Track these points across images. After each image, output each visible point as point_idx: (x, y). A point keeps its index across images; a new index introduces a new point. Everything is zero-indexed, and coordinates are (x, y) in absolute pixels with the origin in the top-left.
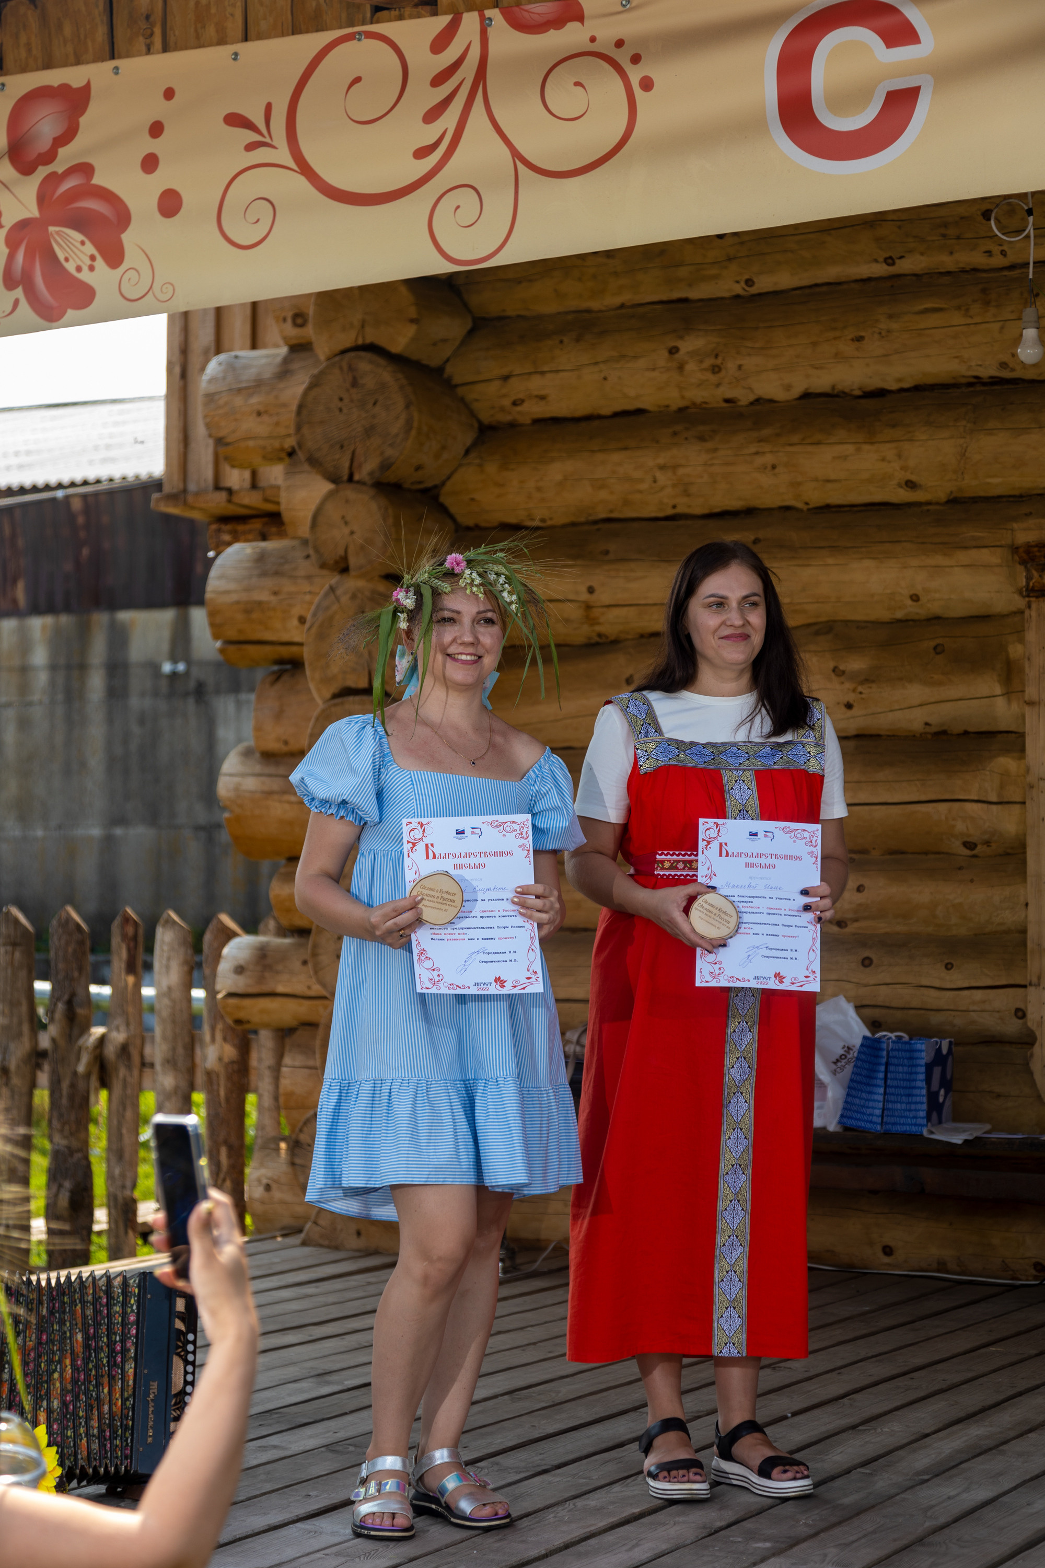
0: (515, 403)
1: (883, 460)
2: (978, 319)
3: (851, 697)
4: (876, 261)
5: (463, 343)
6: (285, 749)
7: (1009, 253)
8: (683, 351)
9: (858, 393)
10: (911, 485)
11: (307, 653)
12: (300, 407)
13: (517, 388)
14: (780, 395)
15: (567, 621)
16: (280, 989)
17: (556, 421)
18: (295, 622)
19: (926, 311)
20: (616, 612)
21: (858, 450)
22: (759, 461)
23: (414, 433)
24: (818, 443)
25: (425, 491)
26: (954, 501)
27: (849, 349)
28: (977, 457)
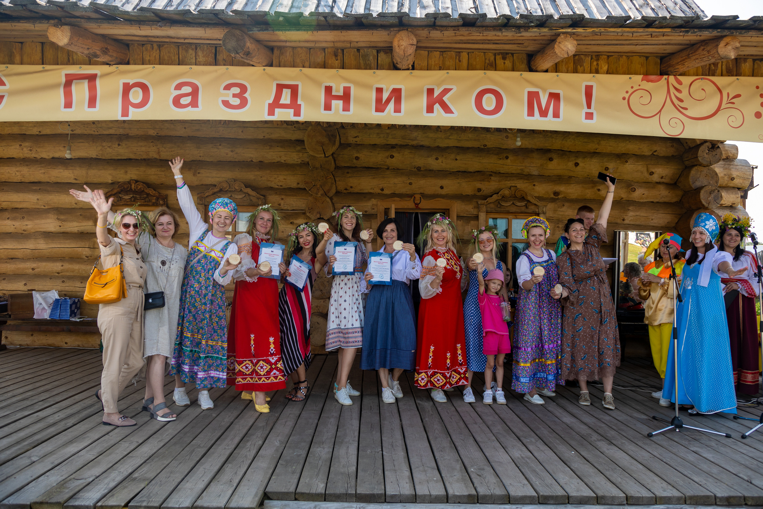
3: (60, 224)
8: (23, 145)
10: (75, 179)
14: (47, 157)
20: (5, 203)
22: (41, 171)
27: (62, 149)
28: (90, 174)
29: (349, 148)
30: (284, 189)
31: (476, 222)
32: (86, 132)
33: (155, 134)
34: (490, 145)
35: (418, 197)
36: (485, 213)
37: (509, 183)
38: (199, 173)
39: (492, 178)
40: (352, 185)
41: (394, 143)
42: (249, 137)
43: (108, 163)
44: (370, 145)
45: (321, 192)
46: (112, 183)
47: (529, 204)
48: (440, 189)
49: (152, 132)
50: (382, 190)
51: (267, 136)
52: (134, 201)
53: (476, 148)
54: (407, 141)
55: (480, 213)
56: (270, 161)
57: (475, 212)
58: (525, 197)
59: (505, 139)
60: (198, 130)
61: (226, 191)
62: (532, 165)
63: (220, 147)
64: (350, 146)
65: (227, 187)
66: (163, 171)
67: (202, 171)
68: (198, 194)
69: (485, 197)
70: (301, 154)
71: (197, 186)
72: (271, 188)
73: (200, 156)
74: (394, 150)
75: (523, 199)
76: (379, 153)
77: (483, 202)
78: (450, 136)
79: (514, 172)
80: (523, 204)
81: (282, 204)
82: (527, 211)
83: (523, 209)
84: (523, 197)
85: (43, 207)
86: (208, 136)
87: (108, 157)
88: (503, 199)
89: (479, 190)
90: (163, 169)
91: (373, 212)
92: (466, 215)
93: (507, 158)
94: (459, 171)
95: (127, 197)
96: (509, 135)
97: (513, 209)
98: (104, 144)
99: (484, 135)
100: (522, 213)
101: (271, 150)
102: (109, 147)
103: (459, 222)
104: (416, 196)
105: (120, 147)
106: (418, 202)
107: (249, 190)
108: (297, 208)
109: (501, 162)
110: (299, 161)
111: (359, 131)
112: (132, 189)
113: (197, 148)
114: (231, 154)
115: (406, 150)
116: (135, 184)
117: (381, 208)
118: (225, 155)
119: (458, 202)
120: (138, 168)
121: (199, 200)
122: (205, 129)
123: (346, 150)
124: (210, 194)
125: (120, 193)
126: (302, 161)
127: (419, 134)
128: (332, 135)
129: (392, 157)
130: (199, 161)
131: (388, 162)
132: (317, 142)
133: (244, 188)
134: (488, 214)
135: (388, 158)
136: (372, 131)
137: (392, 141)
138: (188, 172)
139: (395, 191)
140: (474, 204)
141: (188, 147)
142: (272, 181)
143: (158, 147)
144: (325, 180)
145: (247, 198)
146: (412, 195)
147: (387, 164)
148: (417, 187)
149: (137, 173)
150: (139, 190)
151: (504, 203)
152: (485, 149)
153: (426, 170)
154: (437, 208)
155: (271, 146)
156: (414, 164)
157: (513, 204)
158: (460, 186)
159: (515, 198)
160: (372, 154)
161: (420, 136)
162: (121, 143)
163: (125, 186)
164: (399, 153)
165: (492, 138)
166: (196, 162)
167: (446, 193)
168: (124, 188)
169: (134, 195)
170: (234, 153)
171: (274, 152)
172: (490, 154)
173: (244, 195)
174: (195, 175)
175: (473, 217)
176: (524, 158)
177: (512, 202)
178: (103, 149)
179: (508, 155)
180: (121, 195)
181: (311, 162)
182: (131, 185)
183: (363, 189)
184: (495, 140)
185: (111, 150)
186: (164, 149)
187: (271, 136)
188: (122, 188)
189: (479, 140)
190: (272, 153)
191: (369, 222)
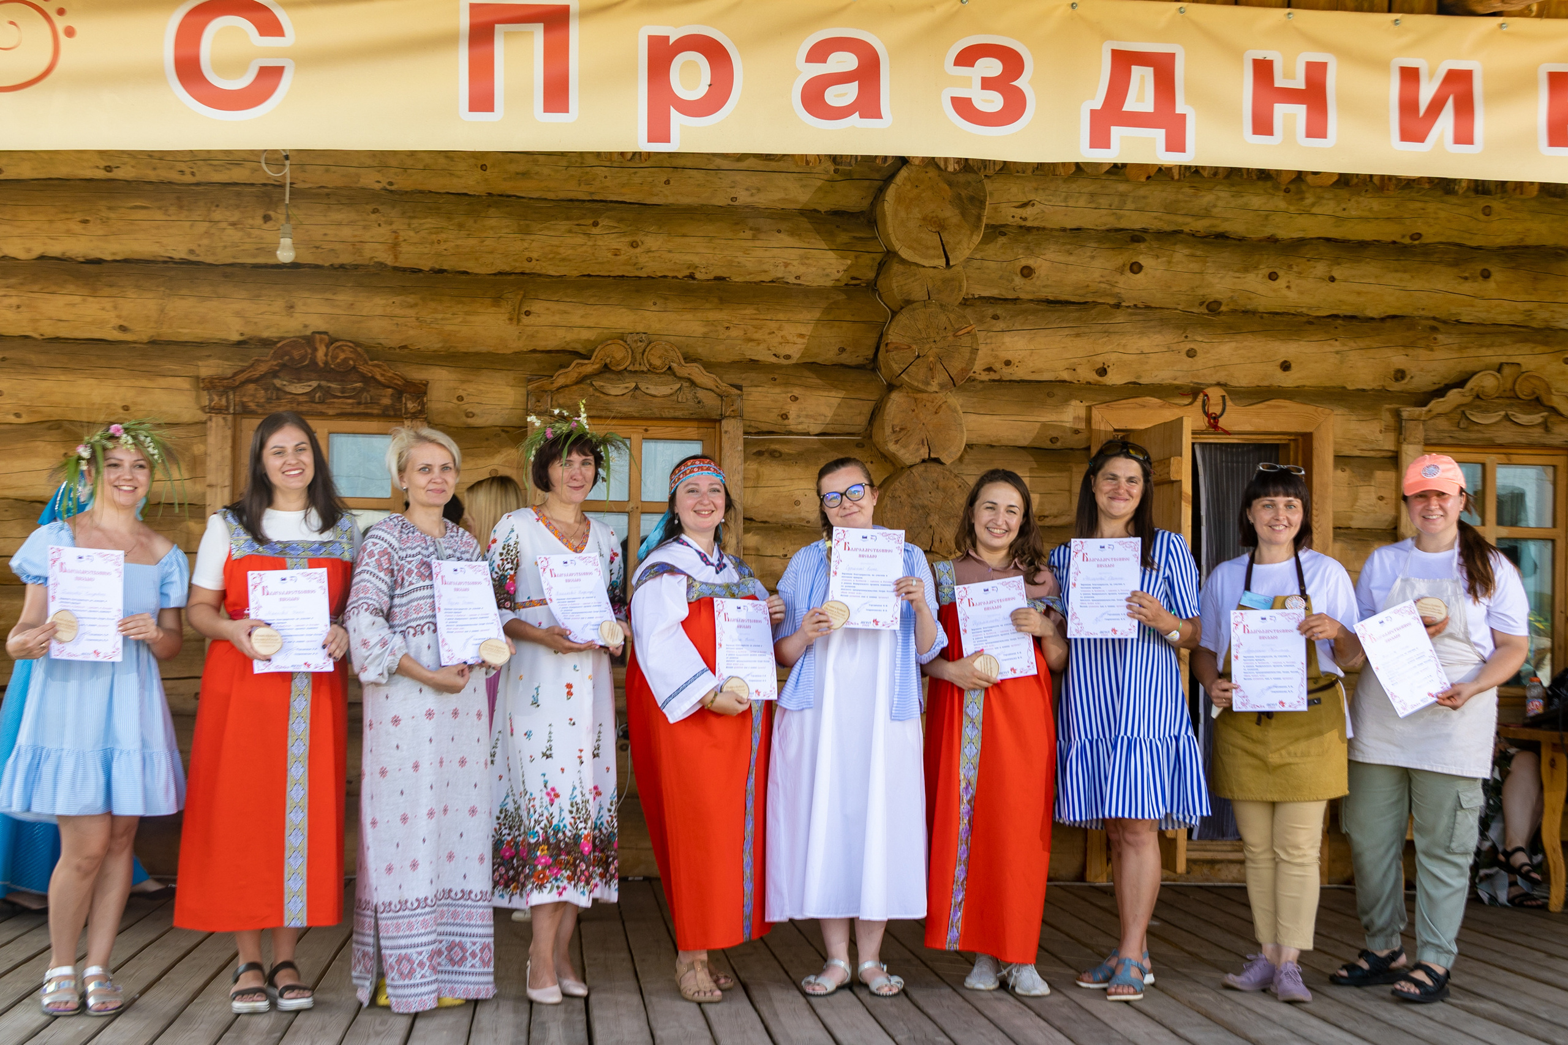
1: (103, 309)
2: (173, 218)
4: (98, 167)
7: (197, 174)
9: (81, 259)
10: (123, 329)
14: (21, 255)
19: (136, 207)
21: (84, 300)
22: (7, 301)
24: (54, 293)
26: (153, 343)
27: (77, 228)
28: (172, 314)
29: (1002, 240)
30: (797, 365)
31: (1391, 475)
32: (154, 178)
33: (384, 184)
34: (1431, 234)
35: (1215, 394)
36: (1420, 447)
37: (1490, 352)
38: (528, 313)
39: (1440, 337)
40: (1008, 356)
41: (1138, 226)
42: (686, 201)
43: (225, 276)
44: (1064, 230)
45: (941, 377)
46: (239, 343)
47: (1554, 418)
48: (1279, 372)
49: (371, 180)
50: (1102, 372)
51: (744, 198)
52: (319, 402)
53: (1387, 244)
54: (1180, 219)
55: (1405, 447)
56: (748, 278)
57: (1387, 443)
58: (1544, 398)
59: (1482, 217)
60: (525, 175)
61: (620, 372)
62: (1561, 300)
63: (595, 231)
64: (1004, 234)
65: (624, 358)
66: (411, 306)
67: (536, 307)
68: (529, 381)
69: (1423, 399)
70: (851, 255)
71: (516, 353)
72: (753, 365)
73: (530, 260)
74: (1142, 246)
75: (1537, 402)
76: (1093, 257)
77: (1417, 411)
78: (1313, 205)
79: (1503, 319)
80: (1537, 418)
81: (792, 415)
82: (1549, 440)
83: (1537, 434)
84: (1538, 400)
85: (12, 419)
86: (551, 196)
87: (224, 257)
88: (1478, 402)
89: (1400, 375)
90: (411, 299)
91: (1078, 440)
92: (1357, 453)
93: (1486, 275)
94: (1336, 316)
95: (295, 389)
96: (1497, 205)
97: (1506, 434)
98: (217, 215)
99: (1419, 205)
100: (1530, 446)
101: (758, 243)
102: (233, 224)
103: (1339, 472)
104: (1210, 391)
105: (270, 224)
106: (1215, 409)
107: (695, 371)
108: (838, 428)
109: (1467, 287)
110: (845, 278)
111: (1034, 184)
112: (316, 364)
113: (521, 232)
114: (628, 252)
115: (1178, 247)
116: (327, 346)
117: (1102, 428)
118: (609, 255)
119: (1339, 411)
120: (329, 296)
121: (534, 399)
122: (546, 171)
123: (992, 245)
124: (569, 382)
125: (275, 374)
126: (853, 278)
127: (1218, 198)
128: (972, 199)
129: (1135, 268)
130: (523, 273)
131: (1121, 285)
132: (924, 219)
133: (680, 364)
134: (1428, 448)
135: (1122, 273)
136: (1074, 186)
137: (1134, 220)
138: (493, 310)
139: (1139, 377)
140: (1387, 418)
141: (492, 228)
142: (758, 342)
143: (394, 227)
144: (951, 338)
145: (687, 394)
146: (1192, 388)
147: (1116, 290)
148: (1211, 364)
149: (327, 310)
150: (339, 365)
151: (1479, 415)
152: (1415, 246)
153: (1234, 311)
154: (1276, 430)
155: (757, 231)
156: (1201, 292)
157: (1507, 417)
158: (1342, 362)
159: (1513, 401)
160: (1072, 259)
161: (1220, 203)
162: (272, 213)
163: (296, 354)
164: (1158, 257)
165: (1442, 214)
166: (512, 277)
167: (1299, 383)
168: (292, 359)
169: (323, 383)
170: (638, 250)
171: (767, 248)
172: (1434, 263)
173: (678, 386)
174: (515, 318)
175: (1384, 457)
176: (1535, 278)
177: (1503, 413)
178: (213, 231)
179: (1487, 266)
180: (278, 382)
181: (897, 283)
182: (315, 350)
183: (1040, 371)
184: (1449, 221)
185: (240, 234)
186: (412, 233)
187: (755, 199)
188: (287, 358)
189: (1401, 218)
190: (760, 253)
191: (1064, 474)
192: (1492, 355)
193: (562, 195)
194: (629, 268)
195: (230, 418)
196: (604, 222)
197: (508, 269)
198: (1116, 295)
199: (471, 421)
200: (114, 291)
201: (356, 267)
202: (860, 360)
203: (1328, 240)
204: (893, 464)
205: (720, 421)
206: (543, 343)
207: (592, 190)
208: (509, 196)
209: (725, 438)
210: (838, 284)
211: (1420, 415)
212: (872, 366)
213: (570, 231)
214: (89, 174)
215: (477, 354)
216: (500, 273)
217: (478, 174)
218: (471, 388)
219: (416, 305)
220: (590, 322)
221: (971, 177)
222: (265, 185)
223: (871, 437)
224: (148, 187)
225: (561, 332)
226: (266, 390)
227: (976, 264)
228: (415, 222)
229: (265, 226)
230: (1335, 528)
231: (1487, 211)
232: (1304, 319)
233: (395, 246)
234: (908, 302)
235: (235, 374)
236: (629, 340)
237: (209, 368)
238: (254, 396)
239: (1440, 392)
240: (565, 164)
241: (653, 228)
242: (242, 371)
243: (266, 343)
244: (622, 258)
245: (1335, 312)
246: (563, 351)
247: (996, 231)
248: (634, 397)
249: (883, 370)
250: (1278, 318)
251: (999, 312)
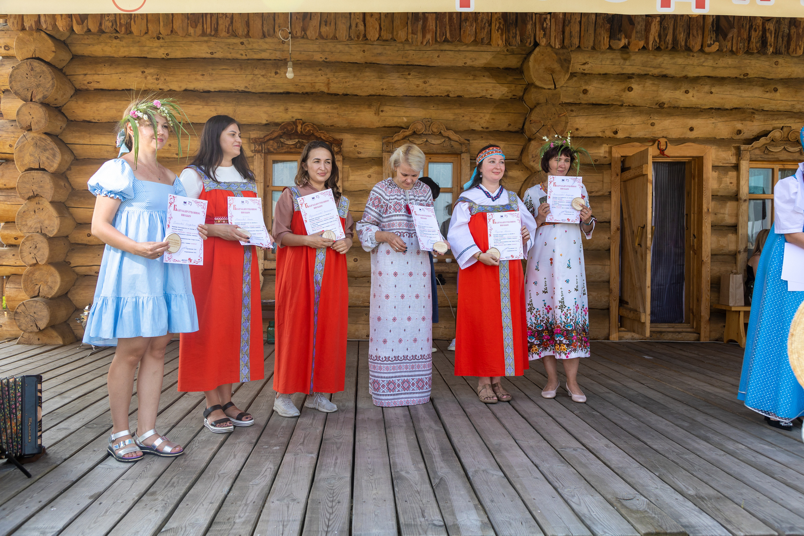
0: (88, 83)
2: (238, 73)
4: (207, 53)
5: (69, 62)
6: (5, 187)
7: (247, 55)
8: (146, 72)
11: (15, 157)
12: (11, 76)
13: (89, 78)
14: (178, 89)
15: (108, 151)
16: (4, 264)
17: (102, 90)
18: (8, 146)
19: (223, 69)
23: (55, 87)
24: (191, 104)
25: (57, 108)
27: (200, 77)
28: (239, 112)
29: (575, 79)
30: (490, 132)
31: (734, 174)
32: (229, 56)
33: (323, 59)
34: (752, 73)
35: (663, 141)
36: (748, 162)
37: (777, 122)
38: (382, 111)
39: (756, 116)
40: (577, 126)
41: (630, 72)
42: (446, 64)
43: (260, 97)
44: (600, 74)
46: (266, 125)
48: (689, 132)
49: (317, 57)
50: (616, 133)
51: (469, 63)
52: (300, 148)
53: (733, 78)
54: (648, 69)
55: (741, 162)
56: (471, 96)
57: (733, 160)
58: (800, 141)
59: (774, 66)
60: (380, 54)
61: (420, 135)
63: (409, 77)
64: (577, 76)
65: (422, 129)
66: (335, 109)
67: (386, 108)
68: (383, 138)
69: (749, 141)
70: (513, 86)
71: (377, 128)
72: (473, 131)
73: (383, 89)
74: (633, 80)
76: (612, 85)
77: (747, 146)
78: (704, 62)
79: (782, 109)
80: (797, 149)
82: (802, 158)
83: (797, 156)
84: (798, 141)
85: (175, 156)
86: (391, 63)
87: (259, 89)
88: (772, 143)
89: (739, 132)
90: (335, 106)
91: (606, 161)
92: (721, 165)
93: (776, 90)
94: (711, 109)
95: (290, 142)
96: (781, 60)
97: (784, 156)
98: (256, 72)
99: (748, 61)
100: (794, 161)
101: (475, 81)
102: (263, 76)
103: (714, 172)
104: (661, 140)
105: (277, 75)
106: (663, 147)
107: (451, 134)
109: (767, 95)
110: (510, 95)
111: (588, 55)
112: (297, 132)
113: (379, 78)
114: (422, 86)
115: (647, 81)
116: (302, 125)
117: (616, 156)
118: (415, 87)
119: (714, 147)
120: (302, 105)
121: (385, 146)
122: (389, 52)
123: (570, 81)
124: (399, 139)
125: (281, 137)
126: (514, 95)
127: (664, 60)
128: (565, 60)
129: (630, 89)
130: (380, 95)
131: (624, 96)
132: (546, 68)
133: (444, 131)
134: (751, 162)
135: (624, 92)
136: (605, 55)
137: (629, 69)
138: (368, 110)
139: (631, 135)
140: (733, 151)
141: (367, 76)
142: (475, 122)
143: (328, 76)
144: (557, 118)
145: (447, 143)
146: (652, 139)
147: (622, 99)
148: (661, 129)
149: (301, 110)
150: (307, 132)
151: (773, 148)
152: (745, 79)
153: (669, 107)
154: (688, 155)
155: (475, 76)
156: (657, 99)
157: (784, 149)
158: (715, 127)
159: (787, 142)
160: (603, 86)
161: (665, 62)
162: (278, 71)
163: (289, 128)
164: (639, 85)
165: (758, 65)
166: (375, 97)
167: (697, 136)
168: (288, 130)
169: (300, 140)
170: (427, 85)
171: (479, 83)
172: (754, 86)
173: (443, 140)
174: (377, 113)
175: (732, 167)
176: (796, 91)
177: (783, 147)
178: (254, 78)
179: (776, 86)
180: (282, 140)
181: (532, 97)
182: (297, 126)
183: (590, 133)
184: (760, 68)
185: (266, 79)
186: (335, 79)
187: (474, 63)
188: (285, 130)
189: (740, 67)
190: (476, 85)
191: (601, 174)
192: (778, 123)
193: (395, 63)
194: (423, 92)
195: (263, 155)
196: (412, 73)
197: (373, 93)
198: (622, 101)
199: (360, 156)
200: (215, 103)
201: (312, 93)
202: (516, 129)
203: (709, 77)
204: (531, 171)
205: (460, 154)
206: (388, 124)
207: (408, 60)
208: (374, 63)
209: (462, 161)
210: (507, 98)
211: (748, 148)
212: (521, 131)
213: (399, 77)
214: (204, 55)
215: (362, 128)
216: (370, 95)
217: (361, 54)
218: (360, 142)
219: (337, 108)
220: (408, 114)
221: (565, 51)
222: (275, 60)
223: (521, 160)
224: (229, 61)
225: (396, 119)
226: (277, 143)
227: (564, 89)
228: (336, 74)
229: (276, 76)
230: (712, 196)
231: (776, 63)
232: (699, 110)
233: (328, 84)
234: (538, 104)
235: (265, 137)
236: (424, 121)
237: (254, 134)
238: (272, 146)
239: (757, 138)
240: (397, 49)
241: (432, 76)
242: (268, 135)
243: (277, 124)
244: (420, 88)
245: (712, 107)
246: (396, 127)
247: (573, 75)
248: (426, 145)
249: (527, 132)
250: (688, 110)
251: (573, 108)
